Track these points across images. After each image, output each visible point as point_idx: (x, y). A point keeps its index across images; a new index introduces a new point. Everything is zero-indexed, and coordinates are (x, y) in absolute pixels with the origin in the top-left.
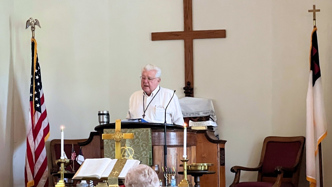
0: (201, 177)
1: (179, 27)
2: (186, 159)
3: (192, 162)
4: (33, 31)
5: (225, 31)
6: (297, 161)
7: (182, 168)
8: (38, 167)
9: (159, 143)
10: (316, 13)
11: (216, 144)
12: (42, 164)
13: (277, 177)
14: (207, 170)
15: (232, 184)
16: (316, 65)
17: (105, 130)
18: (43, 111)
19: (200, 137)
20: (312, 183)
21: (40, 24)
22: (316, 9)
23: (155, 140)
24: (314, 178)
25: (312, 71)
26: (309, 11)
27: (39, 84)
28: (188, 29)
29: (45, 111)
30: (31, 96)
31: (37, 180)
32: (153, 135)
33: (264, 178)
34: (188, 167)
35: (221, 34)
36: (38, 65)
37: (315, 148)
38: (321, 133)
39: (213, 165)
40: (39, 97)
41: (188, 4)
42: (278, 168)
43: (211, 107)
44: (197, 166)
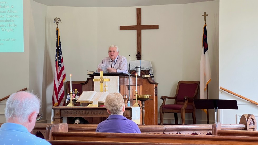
0: (145, 102)
1: (134, 23)
2: (137, 92)
3: (140, 94)
4: (57, 24)
5: (158, 25)
6: (195, 94)
7: (135, 97)
9: (124, 83)
10: (206, 16)
11: (153, 85)
12: (61, 94)
13: (184, 102)
14: (148, 98)
15: (161, 106)
16: (206, 44)
17: (95, 76)
18: (62, 67)
19: (145, 80)
21: (61, 20)
22: (206, 14)
23: (121, 82)
25: (203, 47)
26: (203, 15)
27: (60, 52)
28: (139, 24)
29: (64, 66)
30: (56, 59)
31: (59, 102)
33: (178, 103)
34: (138, 96)
35: (156, 27)
36: (60, 42)
37: (205, 87)
38: (208, 79)
39: (151, 95)
40: (60, 59)
41: (139, 11)
42: (185, 98)
43: (150, 65)
44: (143, 96)
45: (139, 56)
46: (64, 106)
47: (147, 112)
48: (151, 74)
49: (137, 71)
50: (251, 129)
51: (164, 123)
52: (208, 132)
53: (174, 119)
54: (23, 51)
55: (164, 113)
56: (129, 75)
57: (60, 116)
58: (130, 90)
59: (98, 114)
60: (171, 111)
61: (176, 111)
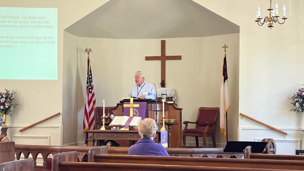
0: (171, 126)
1: (159, 54)
2: (164, 117)
3: (166, 119)
4: (88, 54)
5: (181, 56)
6: (215, 119)
7: (162, 121)
8: (90, 120)
9: (151, 109)
10: (226, 48)
11: (177, 111)
12: (92, 118)
13: (206, 126)
14: (174, 123)
15: (184, 130)
16: (225, 73)
17: (125, 102)
18: (93, 93)
19: (171, 106)
20: (223, 130)
21: (92, 50)
22: (226, 46)
23: (149, 108)
24: (224, 128)
25: (223, 76)
26: (223, 47)
27: (91, 80)
28: (163, 55)
30: (87, 86)
32: (148, 105)
33: (199, 127)
34: (165, 121)
35: (179, 58)
36: (91, 71)
37: (225, 113)
38: (227, 106)
39: (177, 121)
40: (91, 86)
41: (163, 43)
42: (207, 123)
43: (173, 93)
44: (169, 121)
45: (163, 85)
46: (95, 129)
47: (172, 136)
48: (174, 100)
49: (163, 98)
50: (271, 153)
51: (186, 146)
52: (231, 155)
53: (195, 142)
54: (57, 79)
55: (186, 136)
57: (92, 139)
58: (157, 115)
59: (128, 137)
60: (193, 134)
61: (197, 135)
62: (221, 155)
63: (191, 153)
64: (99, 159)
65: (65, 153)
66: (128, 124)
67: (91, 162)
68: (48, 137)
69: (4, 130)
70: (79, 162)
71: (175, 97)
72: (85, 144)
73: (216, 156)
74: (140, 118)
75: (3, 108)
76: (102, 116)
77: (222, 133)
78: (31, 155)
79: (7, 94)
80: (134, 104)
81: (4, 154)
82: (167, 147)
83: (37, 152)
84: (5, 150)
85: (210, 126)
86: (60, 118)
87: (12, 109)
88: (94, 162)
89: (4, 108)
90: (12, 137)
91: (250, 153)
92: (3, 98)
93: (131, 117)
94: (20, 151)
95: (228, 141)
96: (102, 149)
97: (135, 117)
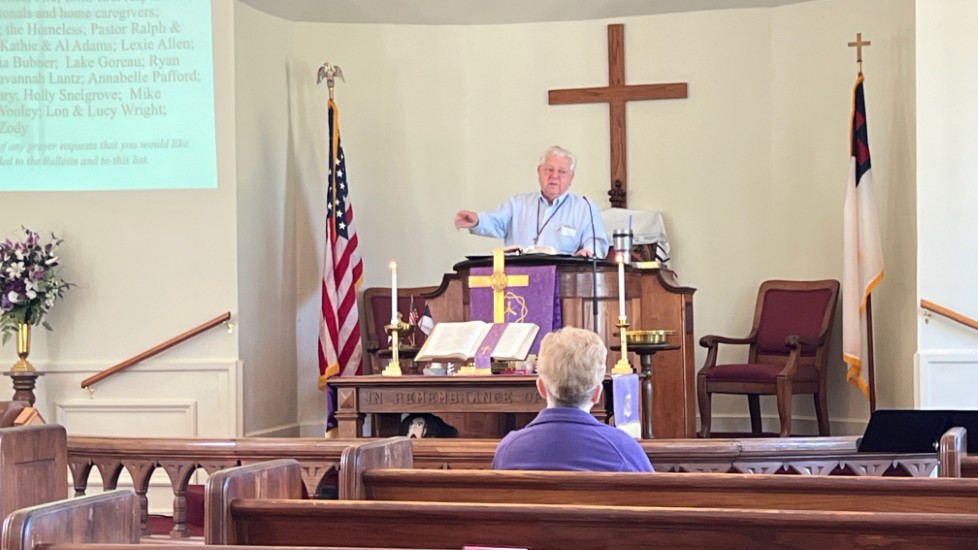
0: (654, 356)
1: (602, 80)
2: (624, 324)
3: (634, 329)
4: (330, 87)
5: (685, 85)
6: (825, 325)
7: (617, 338)
8: (344, 337)
9: (575, 291)
10: (864, 48)
11: (676, 297)
12: (350, 332)
13: (787, 354)
14: (663, 343)
15: (703, 370)
16: (861, 147)
17: (471, 269)
18: (350, 236)
19: (650, 280)
20: (854, 366)
21: (344, 72)
22: (863, 40)
23: (565, 288)
24: (857, 358)
25: (854, 158)
26: (850, 45)
27: (342, 186)
28: (616, 82)
29: (355, 237)
30: (329, 211)
32: (563, 278)
33: (762, 358)
34: (628, 337)
35: (678, 91)
36: (340, 151)
37: (859, 304)
38: (871, 273)
39: (674, 334)
40: (343, 211)
41: (616, 36)
42: (792, 340)
43: (660, 227)
44: (645, 336)
45: (618, 198)
46: (361, 374)
47: (659, 392)
48: (663, 257)
49: (619, 248)
51: (713, 430)
52: (890, 461)
53: (748, 415)
54: (213, 183)
55: (713, 395)
56: (592, 263)
57: (355, 410)
58: (599, 316)
59: (491, 402)
60: (739, 386)
61: (753, 387)
62: (849, 463)
63: (732, 460)
64: (378, 488)
65: (254, 467)
66: (488, 353)
67: (350, 499)
68: (188, 407)
69: (25, 384)
70: (308, 498)
71: (667, 244)
72: (328, 429)
73: (829, 471)
74: (533, 329)
75: (18, 298)
76: (389, 323)
77: (851, 379)
78: (128, 474)
79: (32, 247)
80: (507, 273)
81: (25, 472)
82: (639, 436)
83: (148, 464)
84: (32, 459)
85: (803, 353)
86: (230, 331)
87: (50, 302)
88: (361, 499)
89: (22, 300)
90: (53, 408)
91: (961, 456)
92: (18, 261)
93: (498, 325)
94: (86, 459)
95: (877, 408)
96: (392, 448)
97: (511, 325)
